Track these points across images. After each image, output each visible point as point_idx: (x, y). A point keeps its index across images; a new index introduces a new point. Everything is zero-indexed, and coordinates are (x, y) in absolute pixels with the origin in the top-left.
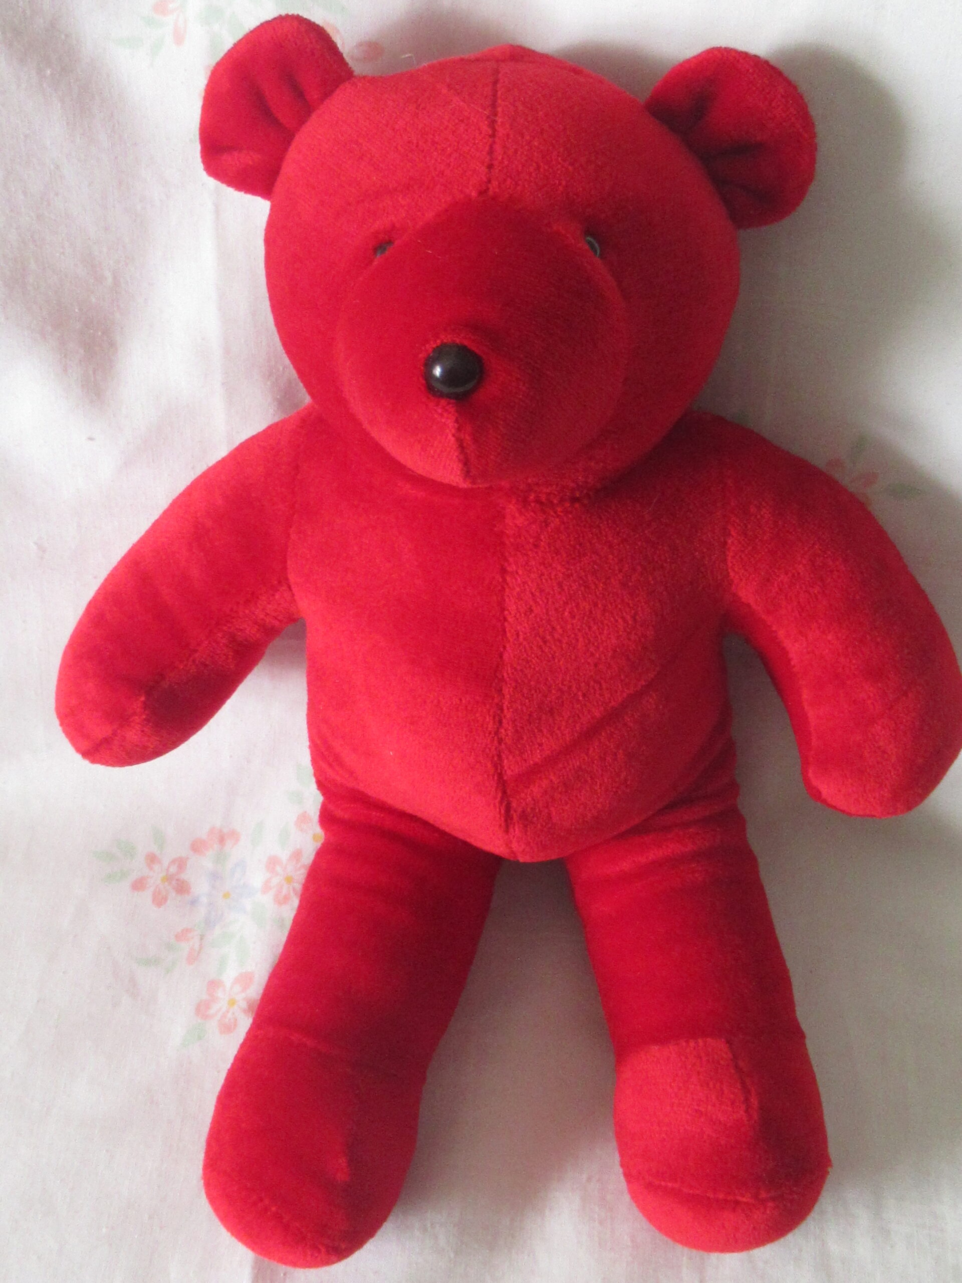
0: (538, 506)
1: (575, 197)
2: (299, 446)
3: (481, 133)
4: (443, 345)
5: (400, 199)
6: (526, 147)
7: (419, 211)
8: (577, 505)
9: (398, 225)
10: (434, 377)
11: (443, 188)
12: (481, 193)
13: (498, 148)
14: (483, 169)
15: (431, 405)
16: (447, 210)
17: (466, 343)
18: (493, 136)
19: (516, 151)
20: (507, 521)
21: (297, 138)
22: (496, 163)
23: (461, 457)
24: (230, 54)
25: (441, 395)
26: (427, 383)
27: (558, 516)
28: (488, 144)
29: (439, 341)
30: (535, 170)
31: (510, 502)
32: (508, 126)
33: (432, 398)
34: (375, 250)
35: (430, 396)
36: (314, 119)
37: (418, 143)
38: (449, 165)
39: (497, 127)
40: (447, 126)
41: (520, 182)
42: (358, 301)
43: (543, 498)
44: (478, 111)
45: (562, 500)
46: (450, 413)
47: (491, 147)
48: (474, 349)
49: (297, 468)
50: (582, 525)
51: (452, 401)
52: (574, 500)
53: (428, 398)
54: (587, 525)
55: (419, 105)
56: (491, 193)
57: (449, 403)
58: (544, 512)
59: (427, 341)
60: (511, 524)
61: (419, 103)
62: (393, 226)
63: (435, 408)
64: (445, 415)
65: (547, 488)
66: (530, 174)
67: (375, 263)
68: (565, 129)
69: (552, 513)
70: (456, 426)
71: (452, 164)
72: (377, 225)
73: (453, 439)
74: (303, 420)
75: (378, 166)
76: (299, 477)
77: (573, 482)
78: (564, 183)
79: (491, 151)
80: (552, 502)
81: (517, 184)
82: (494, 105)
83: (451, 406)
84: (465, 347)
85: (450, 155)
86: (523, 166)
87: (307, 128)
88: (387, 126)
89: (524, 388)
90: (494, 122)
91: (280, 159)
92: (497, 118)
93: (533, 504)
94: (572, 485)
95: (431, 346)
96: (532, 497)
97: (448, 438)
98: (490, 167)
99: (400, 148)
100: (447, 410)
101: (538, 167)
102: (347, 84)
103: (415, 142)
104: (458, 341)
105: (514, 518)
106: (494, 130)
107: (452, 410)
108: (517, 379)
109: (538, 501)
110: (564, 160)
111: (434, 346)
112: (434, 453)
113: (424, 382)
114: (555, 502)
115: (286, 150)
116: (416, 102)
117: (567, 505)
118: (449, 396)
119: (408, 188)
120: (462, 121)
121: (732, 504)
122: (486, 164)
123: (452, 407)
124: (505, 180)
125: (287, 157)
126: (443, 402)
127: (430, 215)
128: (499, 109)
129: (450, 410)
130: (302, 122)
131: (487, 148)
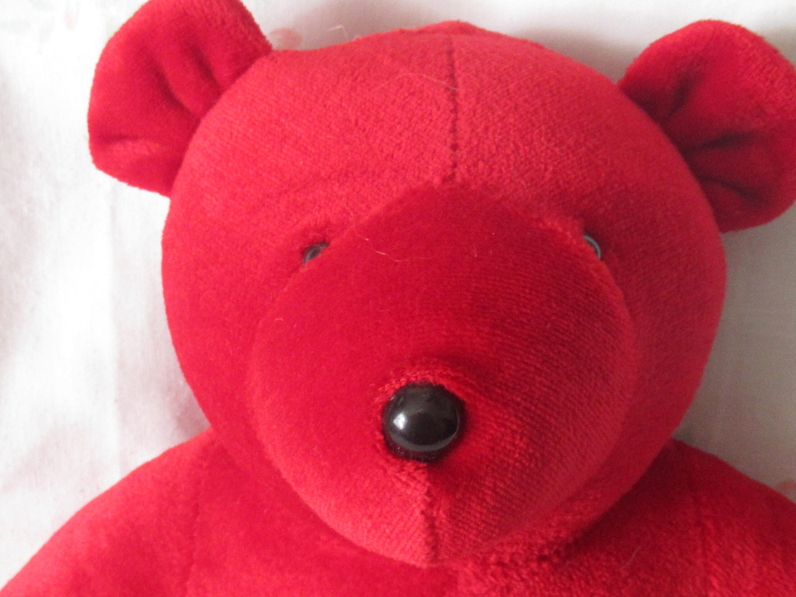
0: (499, 569)
1: (567, 186)
2: (199, 483)
3: (438, 109)
4: (410, 385)
5: (336, 189)
6: (500, 125)
7: (363, 202)
8: (545, 565)
9: (334, 221)
10: (394, 428)
11: (393, 174)
12: (444, 180)
13: (462, 124)
14: (446, 150)
15: (391, 470)
16: (400, 202)
17: (444, 382)
18: (455, 110)
19: (486, 129)
20: (459, 587)
21: (203, 122)
22: (462, 143)
23: (430, 540)
24: (125, 28)
25: (407, 456)
26: (385, 439)
27: (523, 580)
28: (450, 121)
29: (403, 380)
30: (513, 152)
31: (465, 566)
32: (473, 100)
33: (393, 460)
34: (303, 253)
35: (390, 457)
36: (224, 102)
37: (357, 121)
38: (399, 145)
39: (458, 101)
40: (394, 101)
41: (496, 167)
42: (281, 319)
43: (507, 560)
44: (433, 82)
45: (527, 561)
46: (419, 482)
47: (454, 122)
48: (453, 390)
49: (196, 509)
50: (550, 588)
51: (422, 465)
52: (542, 559)
53: (388, 461)
54: (557, 589)
55: (356, 78)
56: (458, 179)
57: (417, 468)
58: (506, 575)
59: (386, 380)
60: (464, 591)
61: (356, 75)
62: (328, 224)
63: (398, 475)
64: (412, 484)
65: (512, 547)
66: (508, 157)
67: (303, 270)
68: (544, 104)
69: (515, 576)
70: (428, 499)
71: (403, 145)
72: (307, 220)
73: (421, 518)
74: (204, 450)
75: (306, 149)
76: (198, 520)
77: (543, 538)
78: (551, 168)
79: (453, 130)
80: (516, 564)
81: (491, 169)
82: (452, 76)
83: (420, 471)
84: (441, 388)
85: (400, 134)
86: (498, 147)
87: (215, 112)
88: (316, 102)
89: (522, 445)
90: (455, 94)
91: (183, 148)
92: (458, 90)
93: (493, 567)
94: (540, 541)
95: (392, 386)
96: (493, 558)
97: (414, 515)
98: (455, 147)
99: (333, 126)
100: (414, 478)
101: (517, 147)
102: (264, 59)
103: (353, 119)
104: (431, 379)
105: (469, 583)
106: (456, 105)
107: (422, 478)
108: (514, 432)
109: (500, 563)
110: (549, 141)
111: (397, 386)
112: (391, 532)
113: (381, 437)
114: (521, 563)
115: (189, 138)
116: (352, 75)
117: (534, 565)
118: (417, 458)
119: (346, 175)
120: (413, 94)
121: (714, 550)
122: (449, 145)
123: (423, 473)
124: (475, 165)
125: (191, 145)
126: (410, 466)
127: (376, 209)
128: (460, 80)
129: (419, 478)
130: (208, 106)
131: (449, 126)
